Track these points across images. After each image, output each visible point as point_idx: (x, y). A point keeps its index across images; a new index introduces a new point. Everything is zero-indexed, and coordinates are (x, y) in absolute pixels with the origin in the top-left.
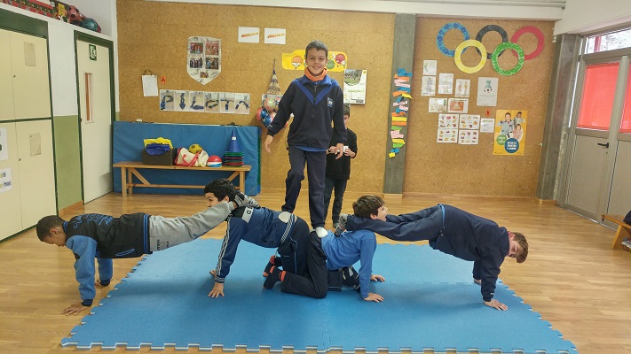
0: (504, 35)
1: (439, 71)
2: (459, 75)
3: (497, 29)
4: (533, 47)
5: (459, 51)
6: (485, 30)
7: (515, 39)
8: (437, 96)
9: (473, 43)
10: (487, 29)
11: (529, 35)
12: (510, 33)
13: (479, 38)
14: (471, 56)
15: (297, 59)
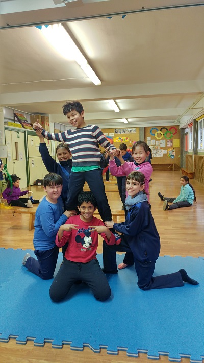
0: (167, 129)
1: (151, 139)
2: (156, 140)
3: (165, 128)
4: (174, 132)
5: (156, 134)
6: (162, 129)
7: (170, 130)
8: (152, 145)
9: (159, 132)
10: (162, 128)
11: (173, 129)
12: (168, 129)
13: (161, 130)
14: (159, 135)
15: (117, 140)
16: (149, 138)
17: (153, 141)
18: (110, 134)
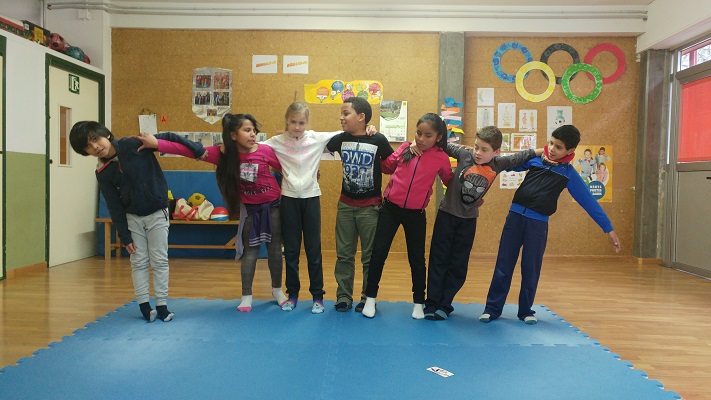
0: (575, 55)
1: (497, 100)
2: (523, 104)
4: (612, 68)
6: (551, 49)
11: (606, 54)
12: (582, 53)
14: (537, 81)
15: (323, 91)
16: (485, 96)
17: (507, 110)
18: (287, 59)
